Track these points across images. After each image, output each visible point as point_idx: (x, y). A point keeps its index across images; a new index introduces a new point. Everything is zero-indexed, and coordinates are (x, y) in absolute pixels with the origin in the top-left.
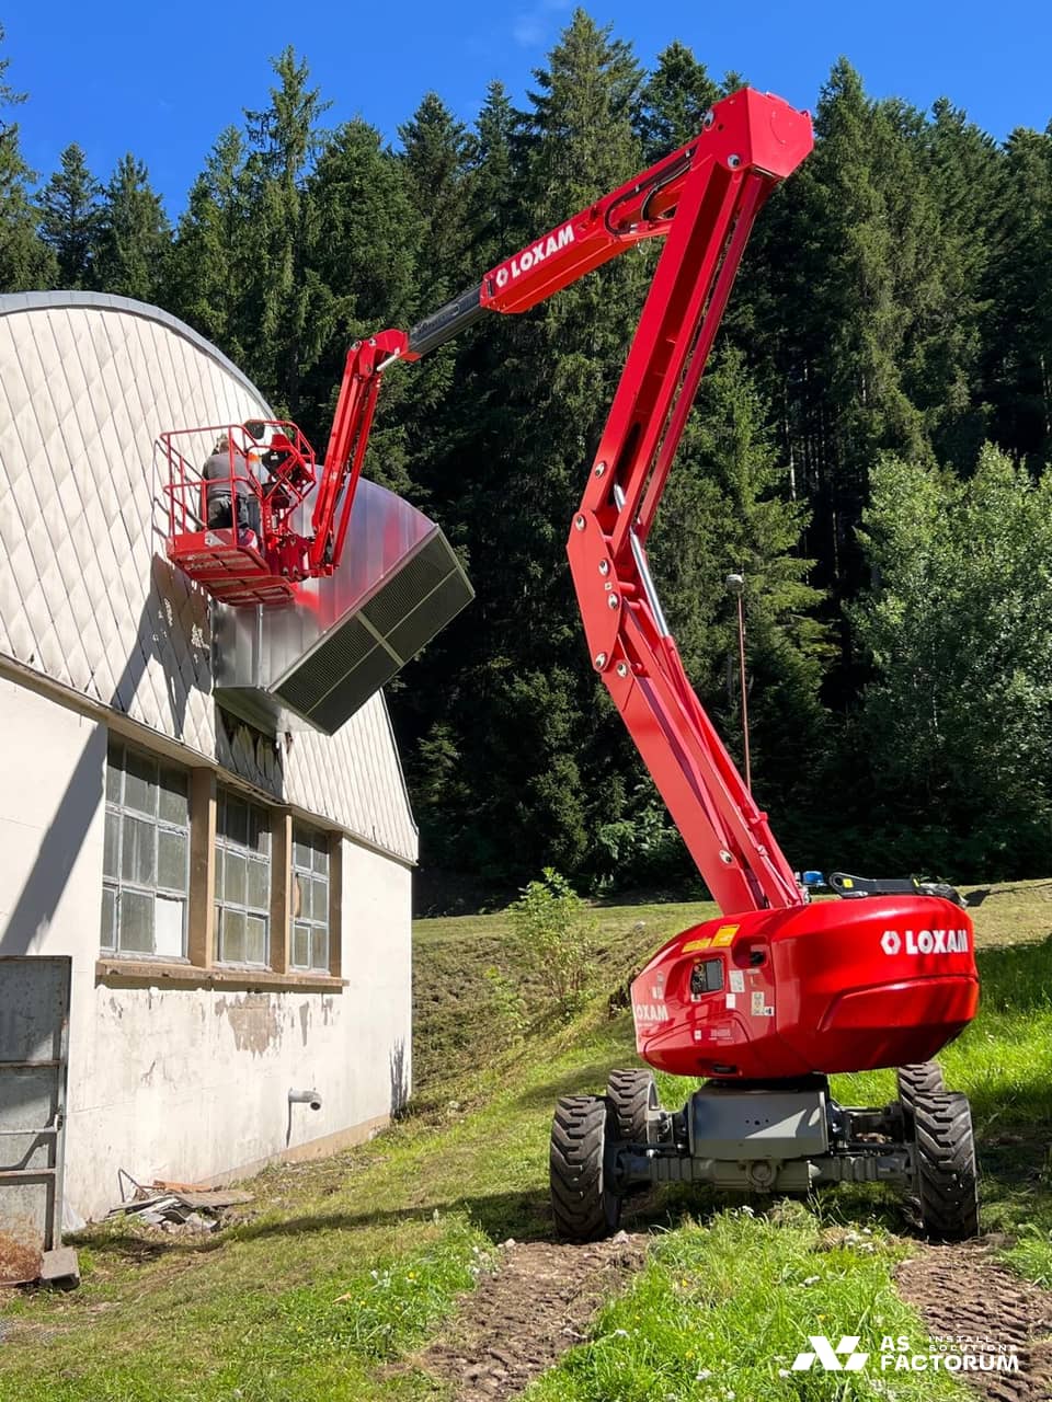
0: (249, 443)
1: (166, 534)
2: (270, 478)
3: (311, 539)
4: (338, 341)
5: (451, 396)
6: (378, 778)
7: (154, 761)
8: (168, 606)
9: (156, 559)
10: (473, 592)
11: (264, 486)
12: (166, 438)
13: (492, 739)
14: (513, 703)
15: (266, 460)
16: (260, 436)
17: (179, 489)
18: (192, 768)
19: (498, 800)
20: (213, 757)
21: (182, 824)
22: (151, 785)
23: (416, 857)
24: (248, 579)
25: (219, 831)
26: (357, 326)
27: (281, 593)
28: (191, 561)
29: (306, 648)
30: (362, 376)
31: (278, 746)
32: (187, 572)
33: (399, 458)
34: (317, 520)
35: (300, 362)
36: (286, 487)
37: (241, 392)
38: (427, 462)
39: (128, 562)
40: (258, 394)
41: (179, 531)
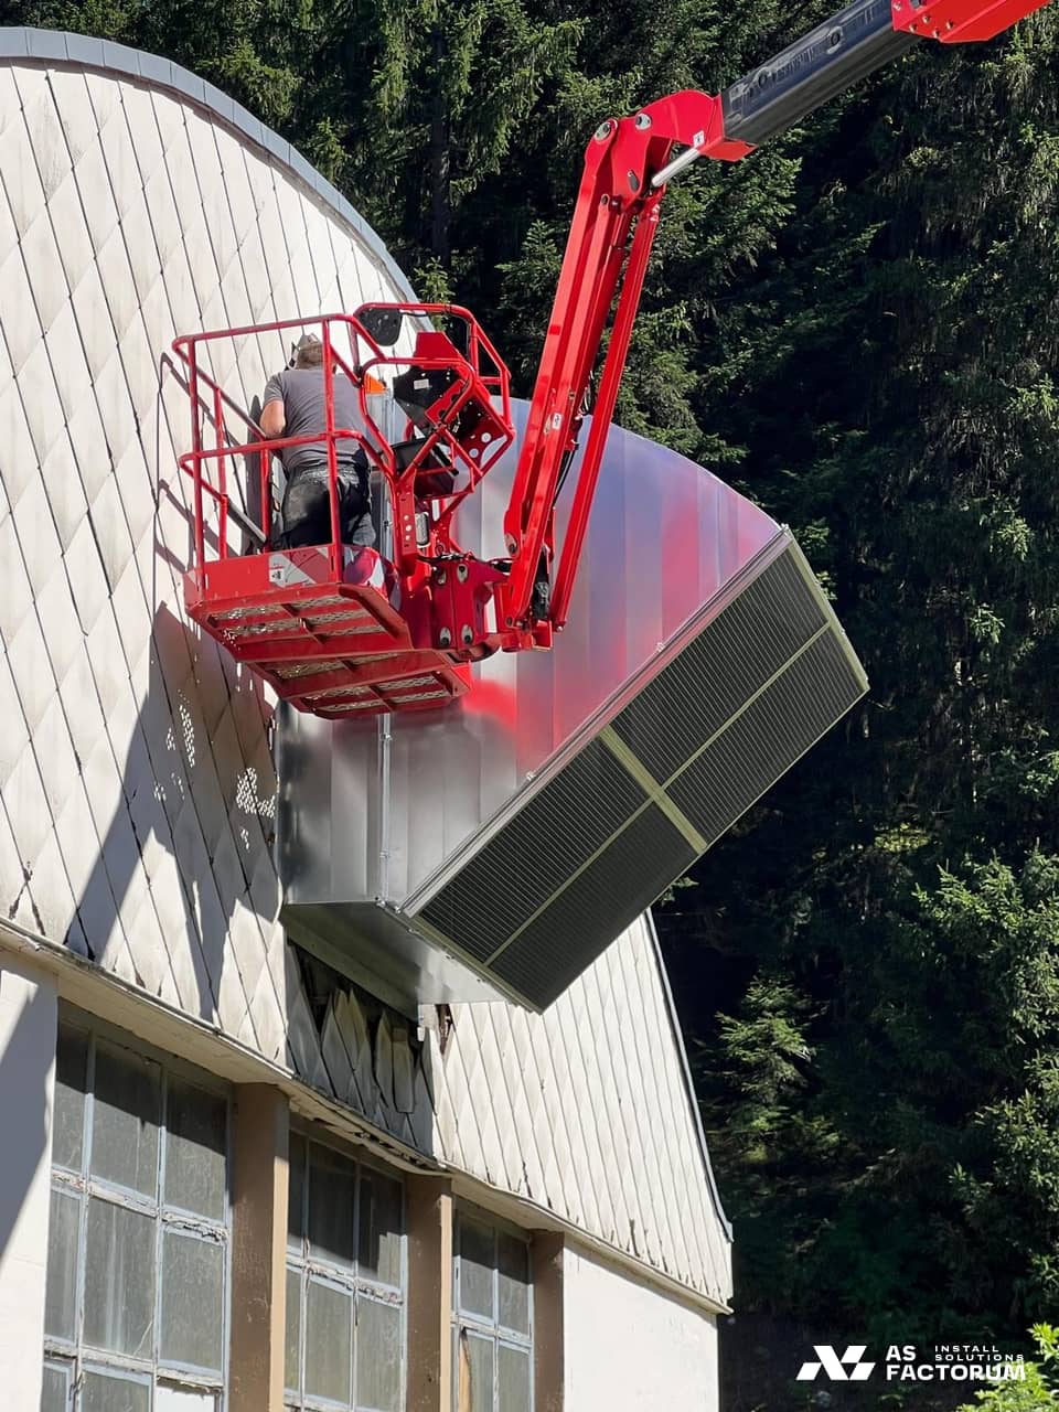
0: (366, 354)
1: (185, 561)
2: (410, 430)
3: (501, 566)
4: (541, 124)
5: (786, 238)
6: (641, 1106)
7: (156, 1069)
8: (187, 721)
9: (161, 617)
10: (863, 678)
11: (398, 448)
12: (185, 348)
13: (890, 1015)
14: (938, 931)
15: (403, 389)
16: (391, 337)
17: (213, 461)
18: (235, 1088)
19: (903, 1156)
20: (281, 1061)
21: (214, 1217)
22: (148, 1125)
23: (728, 1293)
24: (361, 657)
25: (295, 1230)
26: (583, 90)
27: (433, 688)
28: (236, 622)
29: (486, 815)
30: (619, 199)
31: (421, 1037)
32: (228, 646)
33: (673, 377)
34: (517, 520)
35: (454, 172)
36: (444, 449)
37: (343, 241)
38: (737, 384)
39: (102, 627)
40: (380, 246)
41: (211, 555)
